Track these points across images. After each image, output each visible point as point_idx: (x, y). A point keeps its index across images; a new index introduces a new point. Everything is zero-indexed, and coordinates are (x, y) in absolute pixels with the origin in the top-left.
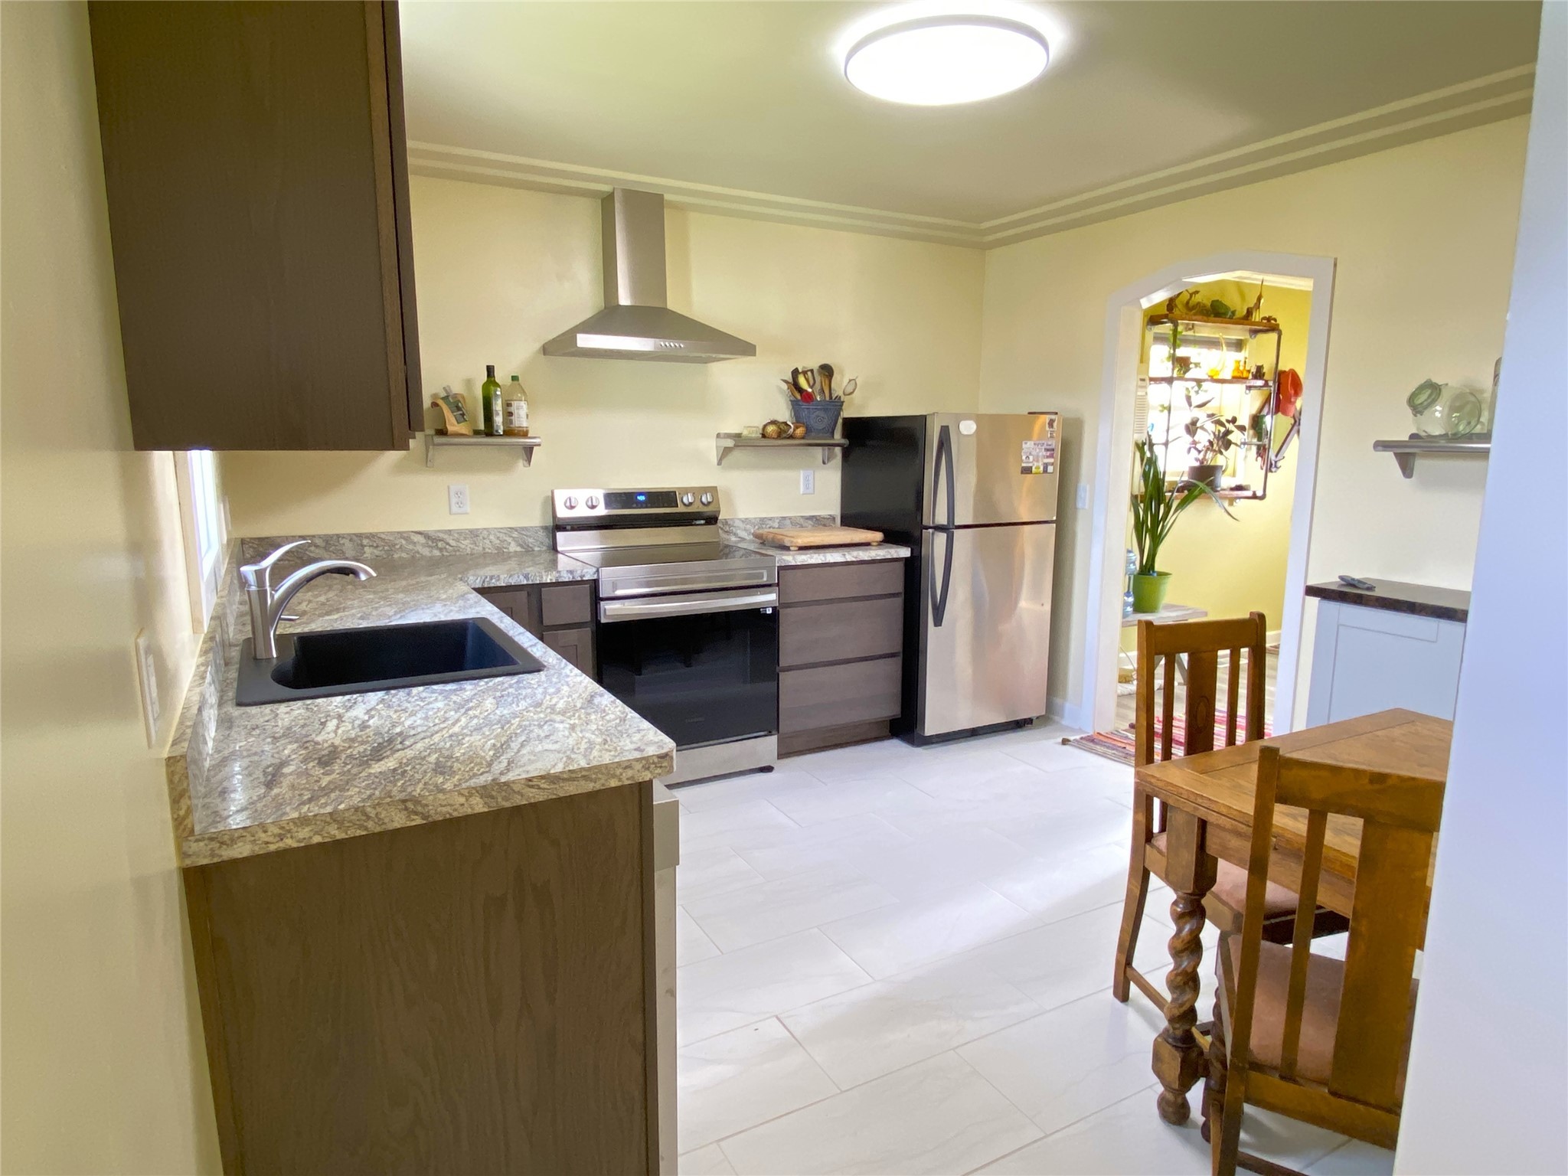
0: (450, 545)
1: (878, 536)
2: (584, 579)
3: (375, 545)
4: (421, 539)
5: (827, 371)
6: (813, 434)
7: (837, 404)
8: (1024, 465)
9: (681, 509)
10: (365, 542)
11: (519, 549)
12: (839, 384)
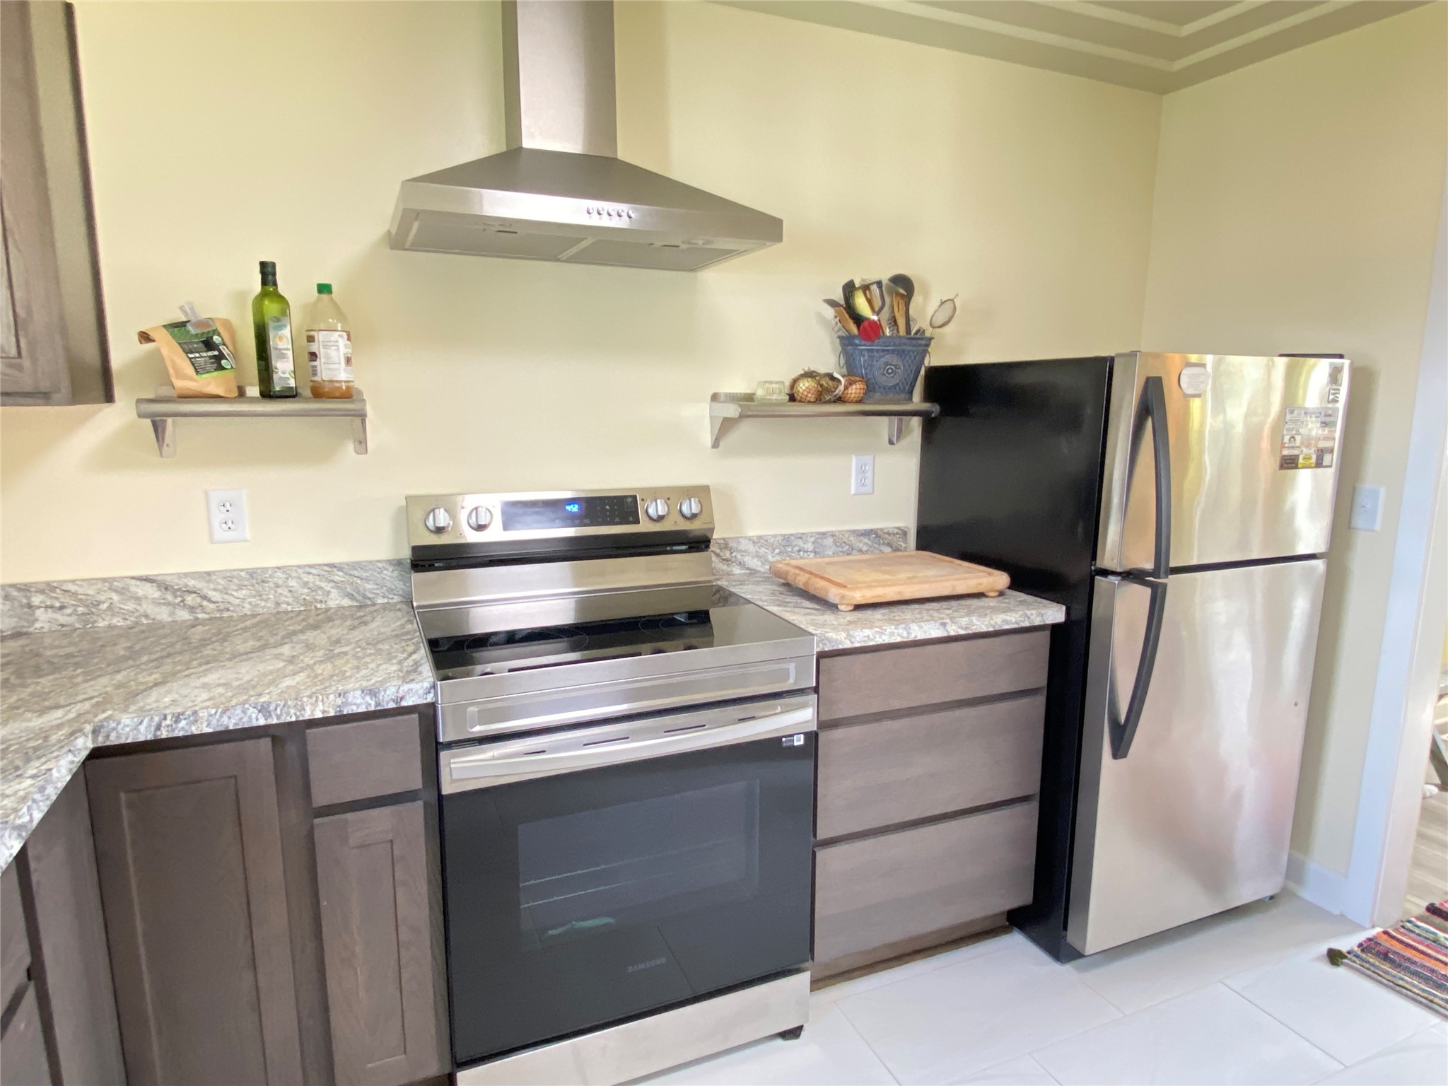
0: (210, 601)
1: (1001, 579)
2: (404, 704)
3: (57, 604)
4: (151, 591)
5: (903, 286)
6: (877, 395)
7: (921, 343)
8: (1285, 452)
9: (644, 526)
10: (36, 600)
11: (346, 602)
12: (924, 309)
